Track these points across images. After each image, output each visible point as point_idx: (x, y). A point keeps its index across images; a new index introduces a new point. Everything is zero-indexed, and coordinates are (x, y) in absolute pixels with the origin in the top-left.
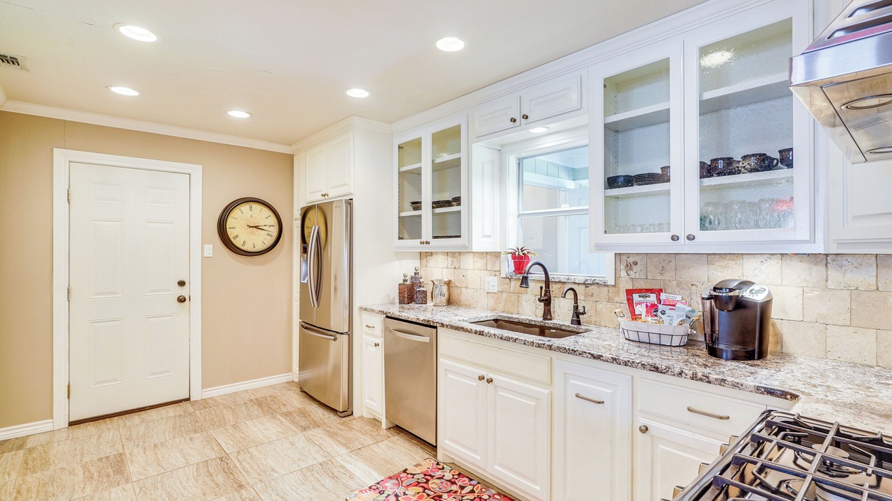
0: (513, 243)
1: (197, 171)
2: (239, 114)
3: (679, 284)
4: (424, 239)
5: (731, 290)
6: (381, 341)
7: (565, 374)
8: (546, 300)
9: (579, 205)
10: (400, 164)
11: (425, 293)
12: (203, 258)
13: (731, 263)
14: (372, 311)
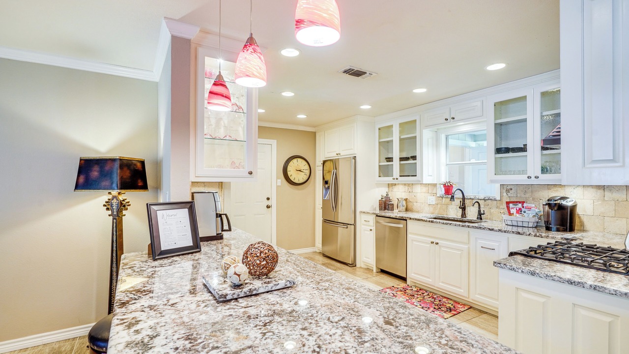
0: (444, 180)
1: (274, 142)
2: (302, 116)
3: (533, 199)
4: (395, 177)
5: (555, 201)
6: (374, 228)
7: (476, 238)
8: (463, 208)
9: (479, 160)
10: (380, 138)
11: (393, 204)
12: (277, 187)
13: (559, 189)
14: (368, 213)
